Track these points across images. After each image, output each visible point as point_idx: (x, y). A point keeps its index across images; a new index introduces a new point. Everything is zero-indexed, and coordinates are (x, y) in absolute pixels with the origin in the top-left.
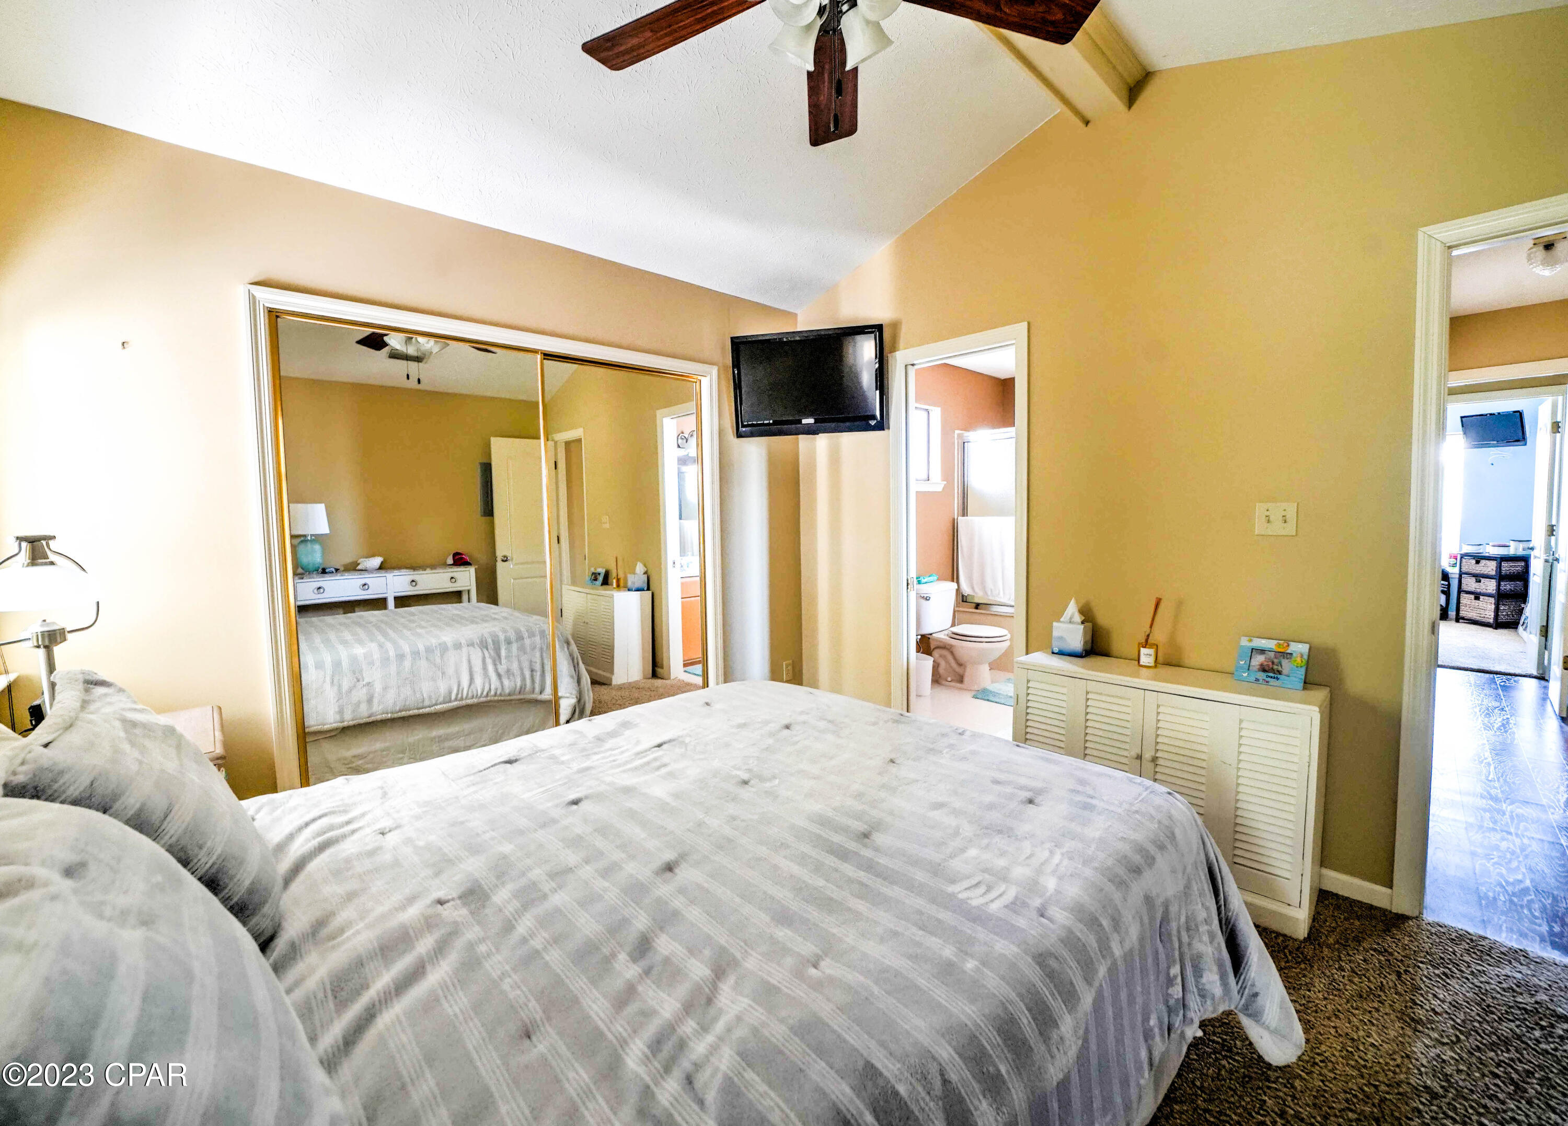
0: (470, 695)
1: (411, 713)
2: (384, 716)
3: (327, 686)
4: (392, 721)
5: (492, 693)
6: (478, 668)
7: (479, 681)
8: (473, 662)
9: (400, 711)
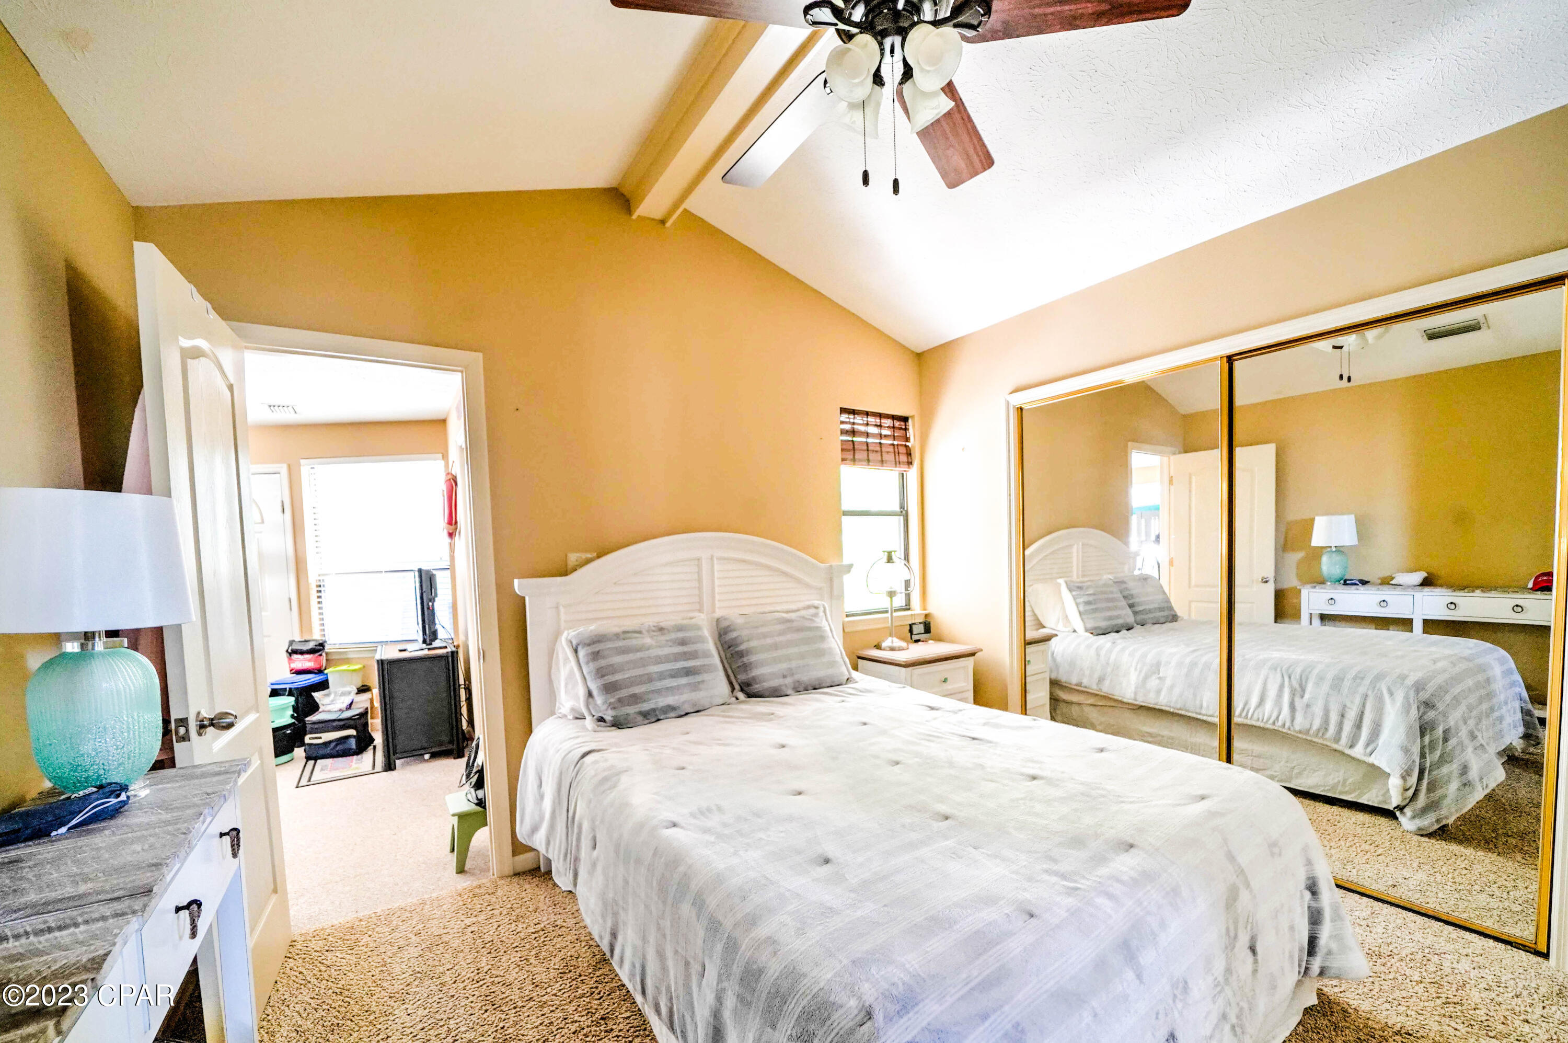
0: (1255, 716)
1: (1190, 714)
2: (1167, 709)
3: (1132, 669)
4: (1173, 714)
5: (1280, 723)
6: (1272, 693)
7: (1269, 706)
8: (1269, 686)
9: (1180, 709)
